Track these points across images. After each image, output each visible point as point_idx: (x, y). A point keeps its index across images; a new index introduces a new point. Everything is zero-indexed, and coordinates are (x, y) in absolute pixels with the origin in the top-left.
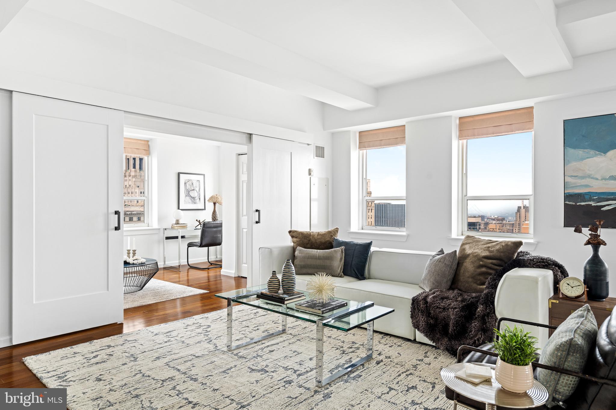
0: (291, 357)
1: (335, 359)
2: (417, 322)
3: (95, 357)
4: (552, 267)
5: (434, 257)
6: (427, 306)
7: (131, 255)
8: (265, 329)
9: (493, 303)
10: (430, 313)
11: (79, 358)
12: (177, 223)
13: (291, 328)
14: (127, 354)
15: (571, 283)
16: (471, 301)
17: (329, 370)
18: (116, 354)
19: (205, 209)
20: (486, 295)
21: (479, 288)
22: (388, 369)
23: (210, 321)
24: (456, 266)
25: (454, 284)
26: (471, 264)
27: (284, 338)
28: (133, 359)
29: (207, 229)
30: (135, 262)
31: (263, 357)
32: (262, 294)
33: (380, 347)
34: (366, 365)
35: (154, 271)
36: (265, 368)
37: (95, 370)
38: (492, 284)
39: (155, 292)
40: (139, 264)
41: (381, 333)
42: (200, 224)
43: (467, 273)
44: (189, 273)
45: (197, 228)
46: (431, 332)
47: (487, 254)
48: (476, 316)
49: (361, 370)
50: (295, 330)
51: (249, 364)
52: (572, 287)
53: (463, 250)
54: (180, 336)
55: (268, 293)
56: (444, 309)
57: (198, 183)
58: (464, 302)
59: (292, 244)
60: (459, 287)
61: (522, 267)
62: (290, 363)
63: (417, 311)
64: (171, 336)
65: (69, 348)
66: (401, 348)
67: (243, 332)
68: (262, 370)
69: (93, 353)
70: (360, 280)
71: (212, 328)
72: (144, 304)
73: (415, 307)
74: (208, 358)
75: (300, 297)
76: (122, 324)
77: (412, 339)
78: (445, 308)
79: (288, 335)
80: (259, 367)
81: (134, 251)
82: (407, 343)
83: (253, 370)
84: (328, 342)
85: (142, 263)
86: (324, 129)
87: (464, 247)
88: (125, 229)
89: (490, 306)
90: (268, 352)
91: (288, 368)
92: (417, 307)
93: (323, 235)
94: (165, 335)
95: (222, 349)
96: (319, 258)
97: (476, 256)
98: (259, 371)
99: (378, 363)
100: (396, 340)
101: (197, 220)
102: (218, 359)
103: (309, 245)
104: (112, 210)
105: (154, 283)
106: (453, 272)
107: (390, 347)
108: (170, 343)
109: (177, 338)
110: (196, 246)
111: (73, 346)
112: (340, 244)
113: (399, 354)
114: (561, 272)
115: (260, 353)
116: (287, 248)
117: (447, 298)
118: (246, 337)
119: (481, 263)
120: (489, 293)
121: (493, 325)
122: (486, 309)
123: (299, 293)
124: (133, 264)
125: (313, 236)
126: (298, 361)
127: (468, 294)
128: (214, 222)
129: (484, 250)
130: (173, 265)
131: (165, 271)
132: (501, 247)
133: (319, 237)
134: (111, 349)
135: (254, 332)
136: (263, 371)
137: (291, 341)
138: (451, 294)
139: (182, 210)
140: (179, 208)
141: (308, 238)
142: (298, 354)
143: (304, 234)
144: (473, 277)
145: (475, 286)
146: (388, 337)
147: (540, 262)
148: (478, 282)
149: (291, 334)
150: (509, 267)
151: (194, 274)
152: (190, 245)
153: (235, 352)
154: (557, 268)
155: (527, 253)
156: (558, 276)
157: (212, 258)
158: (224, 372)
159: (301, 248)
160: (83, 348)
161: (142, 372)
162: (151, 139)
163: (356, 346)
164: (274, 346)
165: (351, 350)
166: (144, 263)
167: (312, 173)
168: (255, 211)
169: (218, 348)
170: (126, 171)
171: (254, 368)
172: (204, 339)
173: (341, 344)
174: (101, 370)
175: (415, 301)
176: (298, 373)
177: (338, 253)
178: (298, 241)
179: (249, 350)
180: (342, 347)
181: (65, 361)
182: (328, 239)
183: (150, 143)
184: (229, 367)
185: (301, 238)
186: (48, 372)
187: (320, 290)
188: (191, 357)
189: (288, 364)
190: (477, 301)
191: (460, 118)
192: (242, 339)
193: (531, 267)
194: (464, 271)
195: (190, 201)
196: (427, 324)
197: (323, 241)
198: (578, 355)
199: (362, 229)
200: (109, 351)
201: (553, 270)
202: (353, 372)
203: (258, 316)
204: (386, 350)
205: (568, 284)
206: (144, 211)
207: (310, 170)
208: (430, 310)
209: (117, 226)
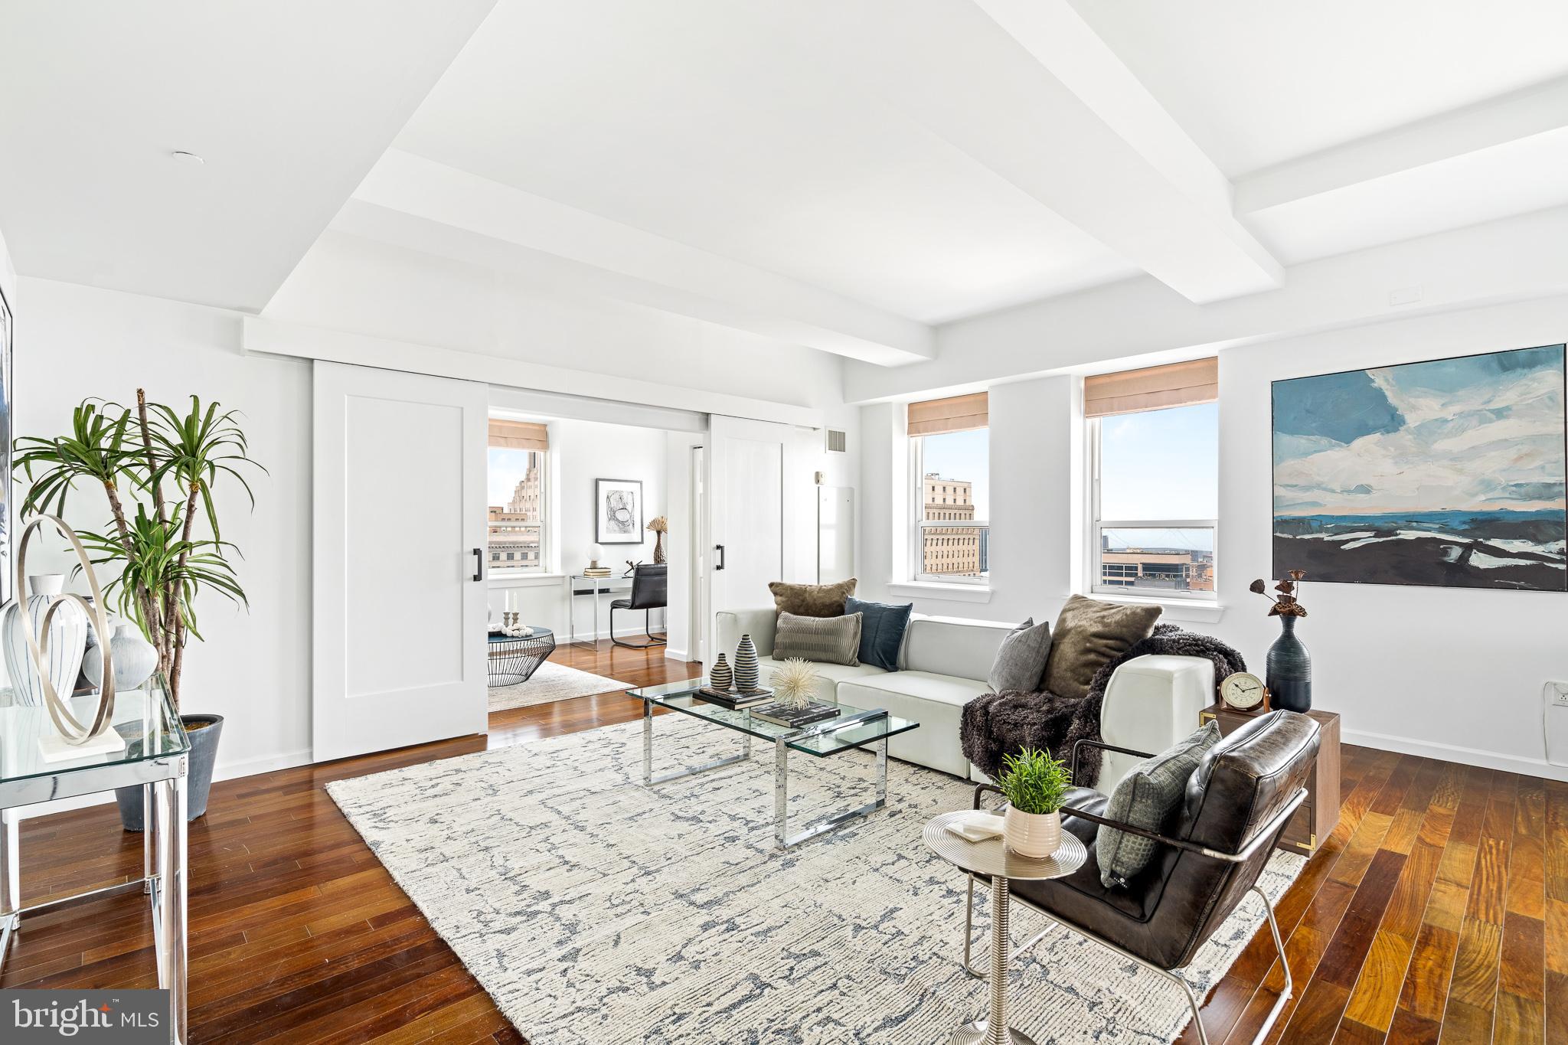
0: (746, 799)
1: (821, 805)
2: (970, 747)
3: (433, 786)
4: (1212, 655)
5: (1014, 632)
6: (987, 720)
7: (511, 621)
8: (715, 752)
9: (1097, 716)
10: (992, 732)
11: (409, 786)
12: (594, 566)
13: (760, 751)
14: (483, 784)
15: (1243, 683)
16: (1062, 713)
17: (804, 823)
18: (466, 784)
19: (642, 542)
20: (1089, 702)
21: (1083, 690)
22: (906, 824)
23: (627, 735)
24: (1048, 649)
25: (1043, 681)
26: (1071, 647)
27: (744, 769)
28: (491, 792)
29: (643, 578)
30: (516, 633)
31: (701, 798)
32: (701, 692)
33: (904, 790)
34: (871, 818)
35: (548, 651)
36: (699, 816)
37: (431, 807)
38: (1101, 683)
39: (549, 685)
40: (523, 637)
41: (914, 765)
42: (633, 568)
43: (1064, 663)
44: (614, 654)
45: (628, 575)
46: (992, 765)
47: (1098, 629)
48: (1067, 739)
49: (859, 826)
50: (765, 756)
51: (675, 808)
52: (1243, 691)
53: (1062, 621)
54: (573, 758)
55: (712, 691)
56: (1016, 725)
57: (630, 496)
58: (1052, 714)
59: (774, 607)
60: (1051, 687)
61: (1157, 654)
62: (742, 810)
63: (970, 728)
64: (558, 759)
65: (396, 771)
66: (942, 791)
67: (677, 756)
68: (694, 818)
69: (431, 779)
70: (890, 671)
71: (627, 747)
72: (526, 705)
73: (967, 720)
74: (611, 795)
75: (763, 698)
76: (486, 736)
77: (965, 777)
78: (1017, 723)
79: (751, 764)
80: (690, 814)
81: (516, 614)
82: (955, 783)
83: (679, 818)
84: (817, 777)
85: (527, 636)
86: (845, 398)
87: (1064, 616)
88: (490, 577)
89: (1091, 721)
90: (711, 789)
91: (737, 816)
92: (971, 720)
93: (829, 591)
94: (549, 756)
95: (637, 783)
96: (816, 632)
97: (1080, 632)
98: (688, 820)
99: (892, 815)
100: (936, 778)
101: (627, 562)
102: (627, 797)
103: (802, 607)
104: (469, 547)
105: (548, 669)
106: (1042, 660)
107: (922, 788)
108: (554, 769)
109: (568, 762)
110: (624, 606)
111: (403, 769)
112: (857, 607)
113: (934, 801)
114: (1229, 663)
115: (696, 791)
116: (765, 613)
117: (1024, 706)
118: (680, 764)
119: (1088, 645)
120: (1094, 698)
121: (1094, 756)
122: (1085, 726)
123: (763, 692)
124: (513, 637)
125: (811, 593)
126: (756, 806)
127: (1064, 700)
128: (659, 566)
129: (1096, 622)
130: (585, 641)
131: (573, 650)
132: (1124, 617)
133: (820, 595)
134: (461, 775)
135: (696, 757)
136: (696, 819)
137: (753, 774)
138: (1033, 700)
139: (601, 544)
140: (597, 541)
141: (800, 597)
142: (761, 794)
143: (795, 589)
144: (1073, 670)
145: (1075, 685)
146: (924, 773)
147: (1190, 645)
148: (1082, 679)
149: (757, 762)
150: (1134, 653)
151: (621, 655)
152: (615, 605)
153: (656, 788)
154: (1221, 656)
155: (1175, 629)
156: (1222, 670)
157: (655, 629)
158: (631, 818)
159: (787, 614)
160: (418, 772)
161: (501, 812)
162: (551, 422)
163: (865, 785)
164: (723, 780)
165: (853, 792)
166: (531, 636)
167: (822, 480)
168: (714, 548)
169: (629, 781)
170: (530, 471)
171: (680, 814)
172: (610, 766)
173: (838, 782)
174: (440, 808)
175: (968, 711)
176: (751, 825)
177: (849, 624)
178: (783, 602)
179: (679, 786)
180: (839, 787)
181: (388, 791)
182: (836, 598)
183: (548, 429)
184: (641, 811)
185: (789, 596)
186: (360, 807)
187: (793, 687)
188: (582, 793)
189: (738, 810)
190: (1073, 712)
191: (1087, 378)
192: (672, 767)
193: (1174, 654)
194: (1059, 660)
195: (617, 528)
196: (986, 751)
197: (827, 601)
198: (1149, 802)
199: (915, 580)
200: (455, 778)
201: (1213, 659)
202: (845, 828)
203: (709, 730)
204: (914, 794)
205: (1237, 686)
206: (538, 542)
207: (817, 474)
208: (991, 727)
209: (477, 574)
